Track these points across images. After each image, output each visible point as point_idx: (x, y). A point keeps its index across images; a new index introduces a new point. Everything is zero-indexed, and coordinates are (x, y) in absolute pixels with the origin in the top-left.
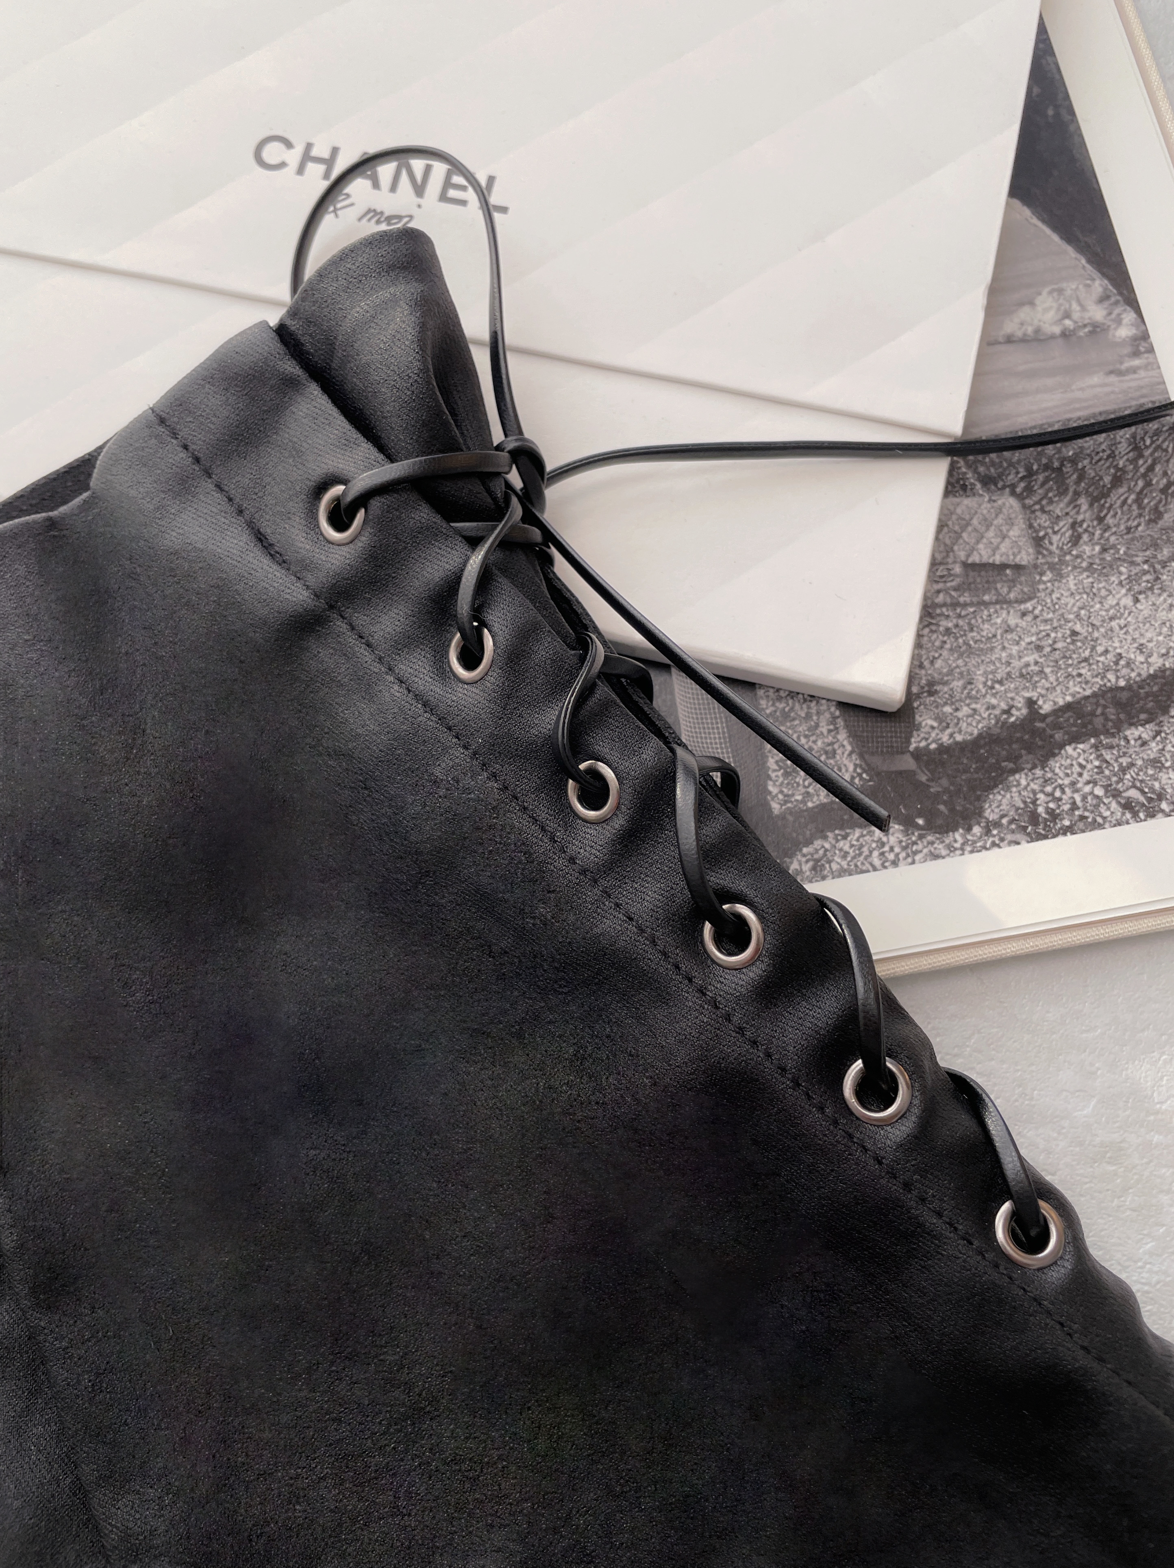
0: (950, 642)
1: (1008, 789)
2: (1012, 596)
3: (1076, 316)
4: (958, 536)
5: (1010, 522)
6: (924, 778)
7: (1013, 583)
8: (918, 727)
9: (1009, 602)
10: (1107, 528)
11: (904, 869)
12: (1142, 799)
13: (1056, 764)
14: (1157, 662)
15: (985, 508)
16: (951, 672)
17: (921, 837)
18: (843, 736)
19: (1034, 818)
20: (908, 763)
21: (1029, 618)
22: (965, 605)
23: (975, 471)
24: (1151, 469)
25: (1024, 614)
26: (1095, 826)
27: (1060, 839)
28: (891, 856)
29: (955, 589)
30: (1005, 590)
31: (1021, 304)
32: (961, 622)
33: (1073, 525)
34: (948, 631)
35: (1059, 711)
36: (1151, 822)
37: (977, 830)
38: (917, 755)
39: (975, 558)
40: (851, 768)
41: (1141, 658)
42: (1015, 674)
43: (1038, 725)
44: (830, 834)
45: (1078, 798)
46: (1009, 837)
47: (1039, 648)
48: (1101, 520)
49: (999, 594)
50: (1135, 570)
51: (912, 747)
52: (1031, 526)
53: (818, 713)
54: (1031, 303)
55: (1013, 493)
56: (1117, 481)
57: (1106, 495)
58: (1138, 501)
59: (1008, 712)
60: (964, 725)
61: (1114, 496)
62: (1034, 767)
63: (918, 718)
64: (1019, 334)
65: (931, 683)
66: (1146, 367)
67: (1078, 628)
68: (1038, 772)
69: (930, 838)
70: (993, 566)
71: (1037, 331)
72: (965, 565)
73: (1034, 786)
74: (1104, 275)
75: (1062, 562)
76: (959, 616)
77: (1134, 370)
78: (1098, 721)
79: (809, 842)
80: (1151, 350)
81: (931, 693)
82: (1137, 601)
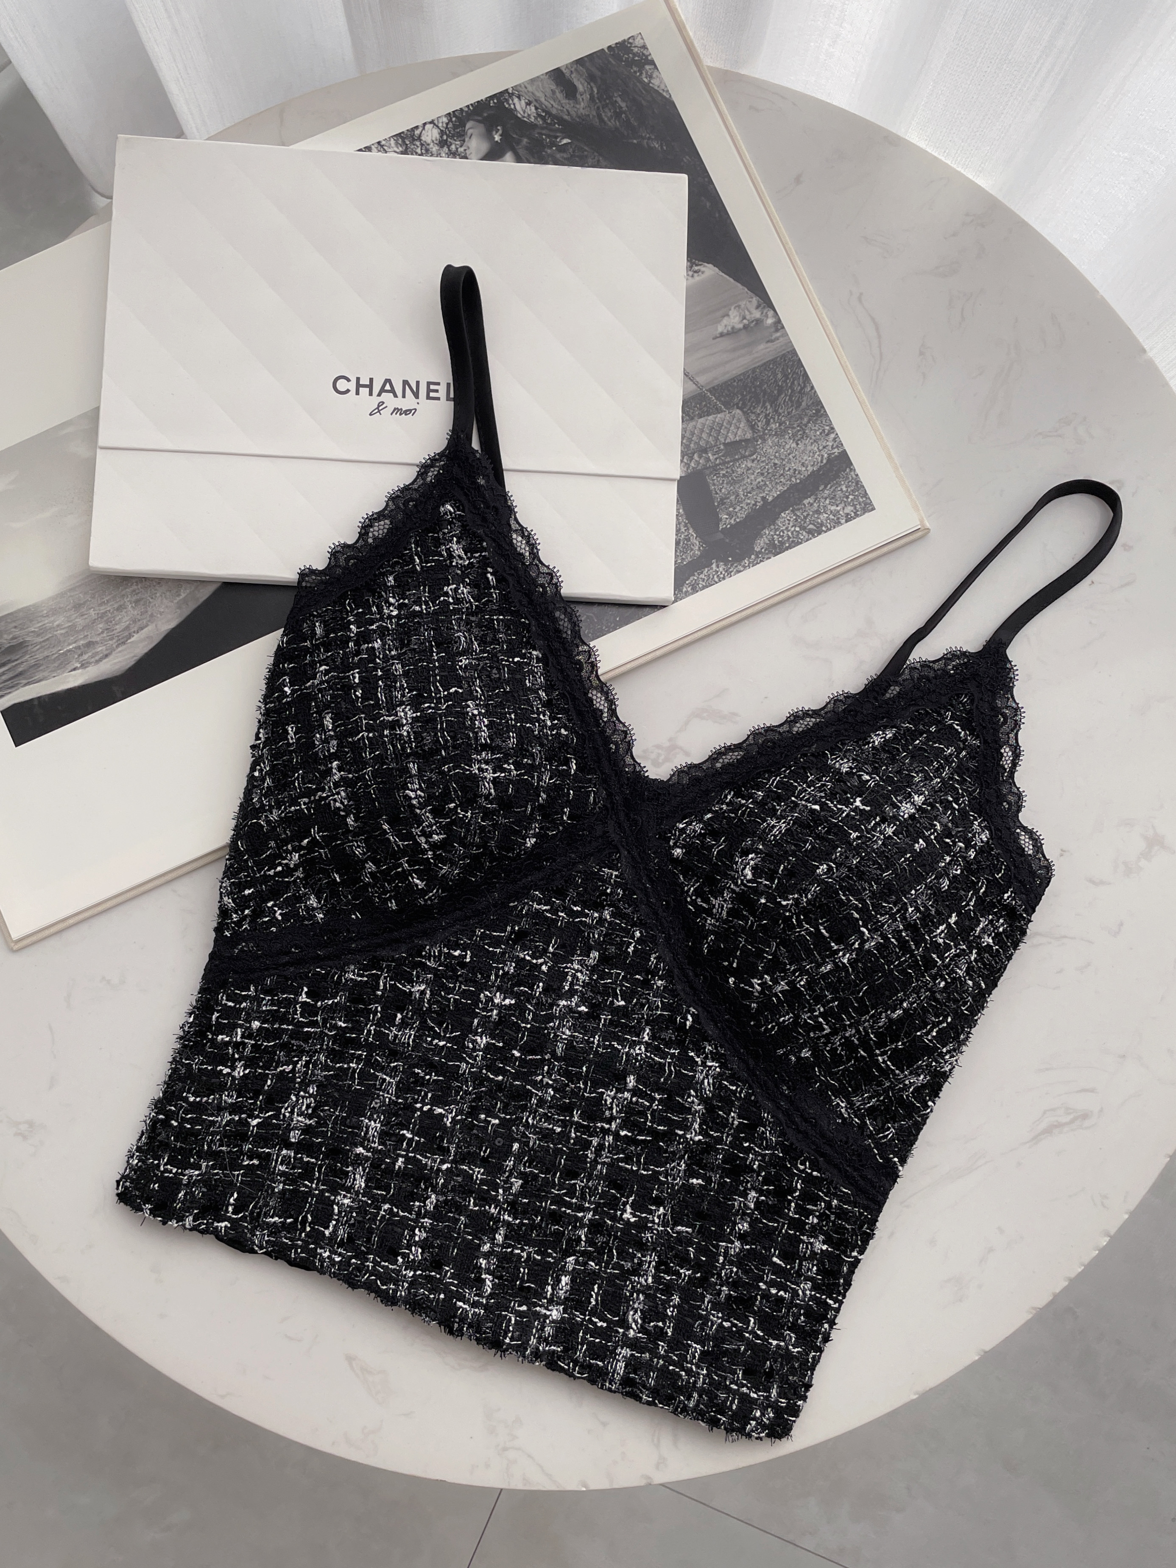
0: (725, 480)
1: (762, 537)
2: (747, 454)
3: (748, 317)
4: (719, 432)
5: (739, 421)
6: (728, 541)
7: (746, 448)
8: (721, 520)
9: (747, 457)
10: (780, 414)
11: (728, 580)
12: (814, 528)
13: (779, 522)
14: (810, 469)
15: (728, 417)
16: (729, 493)
17: (732, 565)
19: (774, 546)
20: (721, 536)
21: (756, 462)
22: (728, 462)
23: (720, 401)
24: (793, 383)
25: (753, 461)
26: (798, 544)
27: (786, 552)
28: (721, 576)
29: (723, 456)
30: (744, 452)
31: (723, 317)
32: (728, 470)
33: (766, 416)
34: (724, 475)
35: (775, 499)
36: (820, 536)
37: (753, 557)
38: (723, 531)
39: (728, 441)
41: (804, 469)
42: (755, 487)
43: (769, 507)
44: (696, 573)
45: (790, 533)
46: (766, 557)
47: (762, 474)
48: (776, 411)
49: (741, 454)
50: (794, 431)
51: (720, 529)
52: (748, 421)
54: (728, 315)
55: (738, 408)
56: (780, 393)
57: (777, 399)
58: (790, 399)
59: (755, 505)
60: (738, 515)
61: (780, 400)
62: (770, 525)
63: (720, 516)
64: (725, 331)
65: (722, 500)
66: (782, 336)
67: (776, 461)
68: (772, 527)
69: (735, 565)
70: (736, 442)
71: (733, 328)
72: (724, 444)
73: (772, 533)
74: (757, 295)
75: (764, 434)
76: (727, 468)
77: (777, 339)
78: (792, 500)
80: (783, 327)
81: (724, 504)
82: (797, 444)
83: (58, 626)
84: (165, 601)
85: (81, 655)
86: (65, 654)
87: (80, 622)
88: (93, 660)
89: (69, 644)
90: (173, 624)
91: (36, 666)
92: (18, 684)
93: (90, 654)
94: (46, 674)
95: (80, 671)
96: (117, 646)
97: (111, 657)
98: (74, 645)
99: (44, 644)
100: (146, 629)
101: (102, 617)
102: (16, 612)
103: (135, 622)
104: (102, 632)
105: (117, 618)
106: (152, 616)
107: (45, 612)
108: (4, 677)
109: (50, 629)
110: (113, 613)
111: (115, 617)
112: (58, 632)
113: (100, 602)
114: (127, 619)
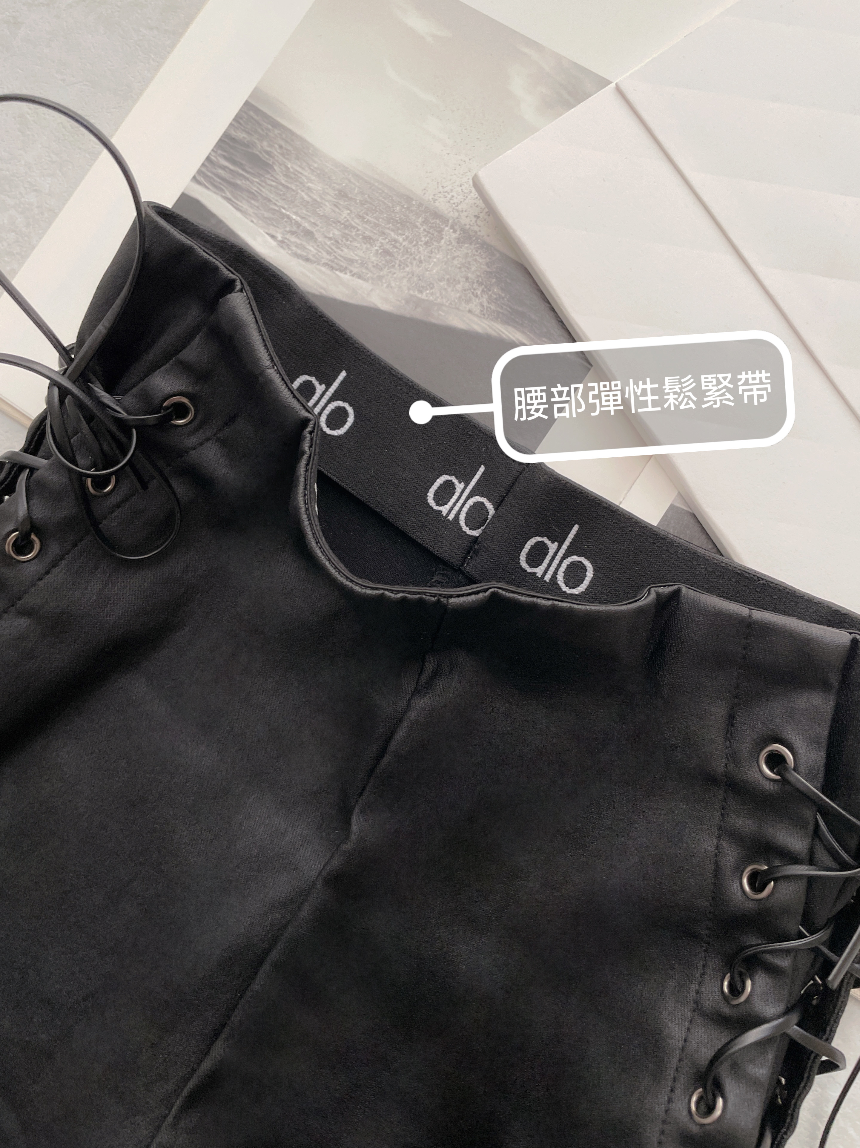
83: (309, 189)
84: (405, 281)
85: (292, 233)
86: (284, 216)
87: (328, 208)
88: (294, 248)
89: (296, 213)
90: (384, 307)
91: (253, 196)
92: (222, 190)
93: (299, 241)
94: (251, 211)
95: (273, 243)
96: (325, 264)
97: (308, 265)
98: (298, 219)
99: (281, 187)
100: (360, 281)
101: (346, 227)
102: (297, 136)
103: (362, 264)
104: (330, 239)
105: (355, 244)
106: (380, 278)
107: (316, 165)
108: (220, 171)
109: (301, 183)
110: (359, 235)
111: (355, 240)
112: (303, 194)
113: (361, 214)
114: (360, 253)
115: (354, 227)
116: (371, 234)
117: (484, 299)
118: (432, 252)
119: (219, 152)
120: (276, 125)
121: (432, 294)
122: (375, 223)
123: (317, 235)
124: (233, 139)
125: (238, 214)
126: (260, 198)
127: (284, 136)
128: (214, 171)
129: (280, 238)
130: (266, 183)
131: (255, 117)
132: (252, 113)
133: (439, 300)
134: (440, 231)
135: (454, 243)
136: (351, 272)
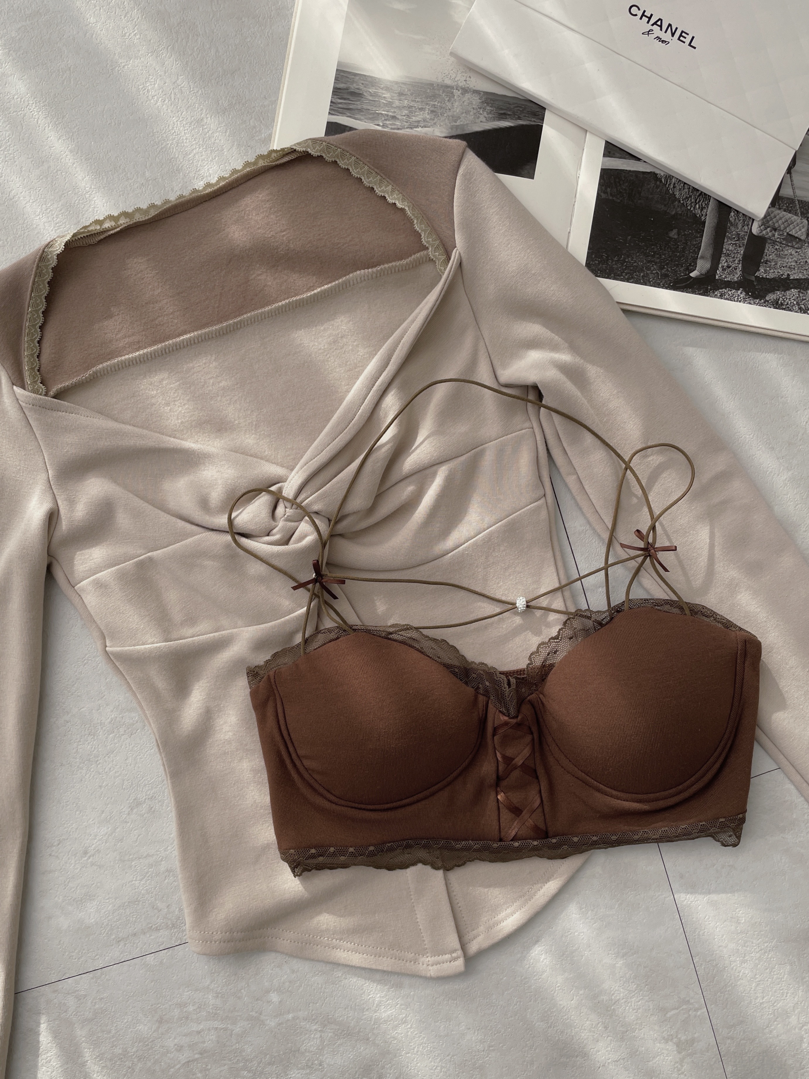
0: (776, 252)
1: (774, 294)
2: (796, 246)
4: (789, 225)
5: (803, 227)
6: (755, 284)
8: (759, 271)
9: (794, 248)
12: (804, 308)
13: (788, 292)
15: (799, 221)
16: (773, 260)
18: (740, 266)
19: (777, 303)
21: (797, 254)
23: (801, 210)
26: (790, 310)
27: (781, 310)
28: (740, 300)
29: (783, 239)
30: (794, 244)
32: (780, 248)
34: (776, 249)
35: (794, 280)
38: (757, 277)
39: (790, 233)
40: (739, 274)
42: (788, 266)
43: (788, 281)
44: (727, 289)
45: (789, 302)
46: (769, 305)
47: (796, 262)
49: (793, 244)
51: (756, 275)
53: (737, 258)
59: (782, 275)
60: (770, 274)
62: (783, 291)
63: (760, 268)
68: (783, 293)
69: (751, 299)
70: (794, 236)
72: (788, 233)
73: (780, 296)
76: (781, 246)
78: (803, 286)
79: (722, 289)
81: (766, 263)
107: (382, 86)
108: (340, 106)
109: (380, 96)
110: (416, 109)
111: (416, 112)
112: (382, 101)
113: (413, 99)
114: (421, 117)
115: (413, 106)
116: (422, 107)
117: (485, 114)
118: (453, 103)
119: (335, 97)
120: (356, 75)
121: (461, 121)
122: (422, 101)
123: (397, 117)
124: (340, 89)
125: (358, 121)
126: (364, 110)
127: (362, 78)
128: (337, 106)
129: (381, 125)
130: (363, 102)
131: (344, 75)
132: (342, 74)
133: (465, 123)
134: (452, 93)
135: (461, 95)
136: (420, 126)
